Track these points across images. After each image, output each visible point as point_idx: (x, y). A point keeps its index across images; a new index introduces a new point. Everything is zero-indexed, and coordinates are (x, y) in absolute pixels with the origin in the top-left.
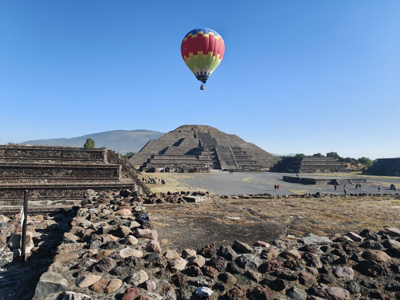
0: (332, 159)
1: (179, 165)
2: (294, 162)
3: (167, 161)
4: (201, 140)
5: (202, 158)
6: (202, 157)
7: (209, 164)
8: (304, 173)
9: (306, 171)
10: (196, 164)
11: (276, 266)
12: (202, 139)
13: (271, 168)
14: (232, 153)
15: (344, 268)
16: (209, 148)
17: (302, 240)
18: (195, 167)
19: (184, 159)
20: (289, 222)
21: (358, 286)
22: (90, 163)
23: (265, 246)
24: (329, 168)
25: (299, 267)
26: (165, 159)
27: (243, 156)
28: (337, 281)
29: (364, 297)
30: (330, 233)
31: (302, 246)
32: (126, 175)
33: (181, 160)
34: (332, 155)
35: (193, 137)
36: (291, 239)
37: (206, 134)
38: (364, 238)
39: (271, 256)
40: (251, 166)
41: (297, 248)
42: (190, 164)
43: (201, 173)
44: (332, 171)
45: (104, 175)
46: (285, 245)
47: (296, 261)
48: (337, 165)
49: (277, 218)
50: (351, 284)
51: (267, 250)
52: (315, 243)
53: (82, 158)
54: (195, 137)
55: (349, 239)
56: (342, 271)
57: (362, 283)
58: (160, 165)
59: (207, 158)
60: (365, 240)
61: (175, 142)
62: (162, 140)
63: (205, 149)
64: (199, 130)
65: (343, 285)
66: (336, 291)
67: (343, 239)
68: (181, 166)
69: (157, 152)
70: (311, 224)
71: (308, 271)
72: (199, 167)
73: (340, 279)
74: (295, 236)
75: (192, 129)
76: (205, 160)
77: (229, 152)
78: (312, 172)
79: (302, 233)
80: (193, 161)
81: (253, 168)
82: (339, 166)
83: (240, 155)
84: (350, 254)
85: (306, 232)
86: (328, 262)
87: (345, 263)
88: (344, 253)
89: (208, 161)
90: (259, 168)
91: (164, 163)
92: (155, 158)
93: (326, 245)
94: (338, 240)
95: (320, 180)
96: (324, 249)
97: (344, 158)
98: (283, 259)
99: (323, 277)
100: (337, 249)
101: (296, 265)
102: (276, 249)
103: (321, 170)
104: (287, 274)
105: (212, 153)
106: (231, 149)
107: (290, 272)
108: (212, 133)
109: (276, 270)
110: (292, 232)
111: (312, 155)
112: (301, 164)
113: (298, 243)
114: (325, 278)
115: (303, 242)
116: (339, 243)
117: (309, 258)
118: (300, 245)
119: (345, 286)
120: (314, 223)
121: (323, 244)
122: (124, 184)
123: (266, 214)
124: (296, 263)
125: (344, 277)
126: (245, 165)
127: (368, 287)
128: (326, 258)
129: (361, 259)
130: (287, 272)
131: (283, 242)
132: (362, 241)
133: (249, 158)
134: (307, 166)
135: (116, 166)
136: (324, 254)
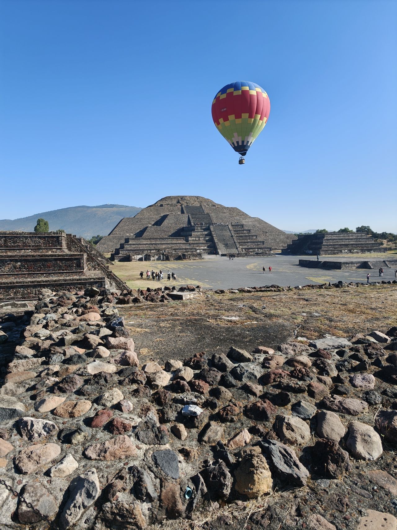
0: (363, 235)
1: (163, 251)
2: (314, 241)
3: (147, 246)
4: (190, 217)
5: (193, 240)
6: (192, 238)
7: (202, 247)
8: (326, 254)
9: (329, 252)
10: (185, 249)
11: (280, 377)
12: (192, 214)
13: (284, 250)
14: (232, 232)
15: (363, 375)
16: (201, 227)
17: (314, 343)
18: (184, 252)
19: (169, 242)
20: (300, 321)
21: (378, 397)
22: (45, 253)
23: (268, 352)
24: (359, 247)
25: (308, 376)
26: (144, 243)
27: (247, 236)
28: (354, 391)
29: (385, 409)
30: (350, 333)
31: (314, 350)
32: (93, 267)
33: (164, 244)
34: (364, 230)
35: (180, 213)
36: (301, 342)
37: (196, 208)
38: (391, 338)
39: (275, 365)
40: (257, 248)
41: (308, 354)
42: (177, 249)
43: (192, 261)
44: (363, 251)
45: (64, 267)
46: (292, 350)
47: (305, 369)
48: (370, 242)
49: (286, 317)
50: (371, 394)
51: (270, 358)
52: (330, 346)
53: (33, 246)
54: (183, 212)
55: (372, 340)
56: (361, 380)
57: (384, 393)
58: (137, 252)
59: (199, 240)
60: (392, 340)
61: (156, 221)
62: (138, 218)
63: (196, 228)
64: (187, 203)
65: (361, 396)
66: (351, 404)
67: (365, 340)
68: (165, 252)
69: (132, 234)
70: (327, 322)
71: (320, 380)
72: (189, 253)
73: (358, 389)
74: (308, 338)
75: (178, 202)
76: (197, 244)
77: (228, 231)
78: (338, 253)
79: (316, 334)
80: (181, 245)
81: (260, 251)
82: (373, 244)
83: (242, 235)
84: (373, 358)
85: (321, 333)
86: (345, 369)
87: (365, 369)
88: (366, 358)
89: (201, 245)
90: (267, 251)
91: (143, 248)
92: (130, 243)
93: (343, 349)
94: (359, 342)
95: (347, 263)
96: (341, 353)
97: (379, 234)
98: (290, 368)
99: (338, 387)
100: (356, 353)
101: (305, 375)
102: (281, 355)
103: (348, 250)
104: (293, 386)
105: (206, 233)
106: (230, 227)
107: (297, 383)
108: (205, 206)
109: (280, 381)
110: (303, 334)
111: (337, 230)
112: (322, 243)
113: (308, 348)
114: (340, 389)
115: (315, 346)
116: (360, 345)
117: (322, 365)
118: (312, 349)
119: (363, 397)
120: (331, 321)
121: (340, 348)
122: (91, 279)
123: (272, 311)
124: (306, 371)
125: (364, 387)
126: (249, 247)
127: (391, 397)
128: (342, 365)
129: (384, 364)
130: (293, 383)
131: (290, 347)
132: (388, 342)
133: (255, 237)
134: (331, 245)
135: (78, 255)
136: (341, 360)
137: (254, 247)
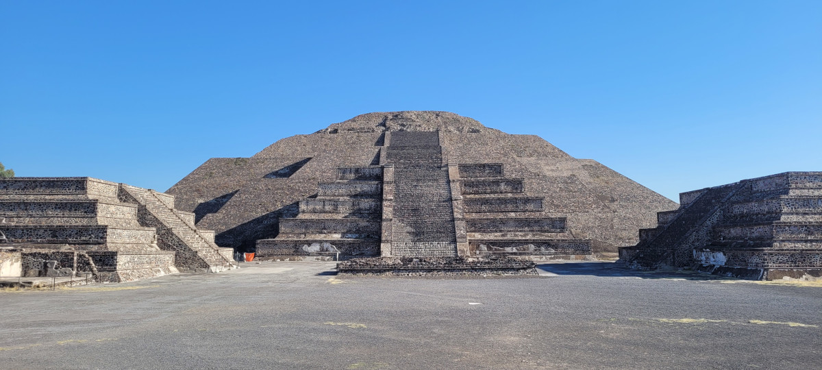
5: (313, 210)
6: (312, 205)
14: (457, 188)
27: (507, 201)
77: (443, 182)
83: (491, 196)
89: (333, 227)
90: (574, 252)
105: (365, 188)
126: (507, 238)
133: (535, 206)
137: (528, 238)
